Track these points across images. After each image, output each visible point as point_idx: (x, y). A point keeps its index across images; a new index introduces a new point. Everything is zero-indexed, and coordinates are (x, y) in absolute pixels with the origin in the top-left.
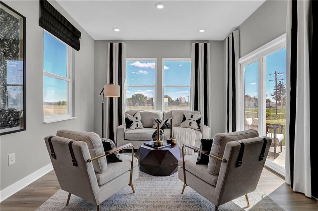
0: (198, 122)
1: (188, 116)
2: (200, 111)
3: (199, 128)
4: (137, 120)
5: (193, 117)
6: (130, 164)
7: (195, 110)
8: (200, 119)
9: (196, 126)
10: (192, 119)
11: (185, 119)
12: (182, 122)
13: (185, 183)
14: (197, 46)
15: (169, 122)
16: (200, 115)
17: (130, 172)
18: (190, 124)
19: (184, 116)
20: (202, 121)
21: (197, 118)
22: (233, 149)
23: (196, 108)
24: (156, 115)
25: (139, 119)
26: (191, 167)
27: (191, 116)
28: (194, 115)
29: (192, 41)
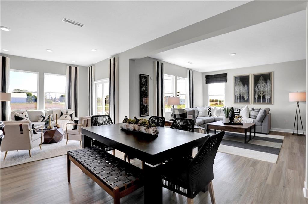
0: (71, 115)
1: (64, 112)
2: (72, 109)
3: (72, 119)
4: (26, 117)
5: (68, 113)
6: (41, 134)
7: (68, 109)
8: (72, 114)
9: (70, 118)
10: (67, 114)
11: (62, 114)
12: (61, 116)
13: (68, 139)
14: (70, 68)
15: (51, 117)
16: (72, 111)
17: (40, 138)
18: (66, 117)
19: (61, 112)
20: (74, 115)
21: (71, 113)
22: (85, 121)
23: (69, 107)
24: (41, 112)
25: (28, 116)
26: (70, 131)
27: (66, 112)
28: (69, 112)
29: (67, 64)
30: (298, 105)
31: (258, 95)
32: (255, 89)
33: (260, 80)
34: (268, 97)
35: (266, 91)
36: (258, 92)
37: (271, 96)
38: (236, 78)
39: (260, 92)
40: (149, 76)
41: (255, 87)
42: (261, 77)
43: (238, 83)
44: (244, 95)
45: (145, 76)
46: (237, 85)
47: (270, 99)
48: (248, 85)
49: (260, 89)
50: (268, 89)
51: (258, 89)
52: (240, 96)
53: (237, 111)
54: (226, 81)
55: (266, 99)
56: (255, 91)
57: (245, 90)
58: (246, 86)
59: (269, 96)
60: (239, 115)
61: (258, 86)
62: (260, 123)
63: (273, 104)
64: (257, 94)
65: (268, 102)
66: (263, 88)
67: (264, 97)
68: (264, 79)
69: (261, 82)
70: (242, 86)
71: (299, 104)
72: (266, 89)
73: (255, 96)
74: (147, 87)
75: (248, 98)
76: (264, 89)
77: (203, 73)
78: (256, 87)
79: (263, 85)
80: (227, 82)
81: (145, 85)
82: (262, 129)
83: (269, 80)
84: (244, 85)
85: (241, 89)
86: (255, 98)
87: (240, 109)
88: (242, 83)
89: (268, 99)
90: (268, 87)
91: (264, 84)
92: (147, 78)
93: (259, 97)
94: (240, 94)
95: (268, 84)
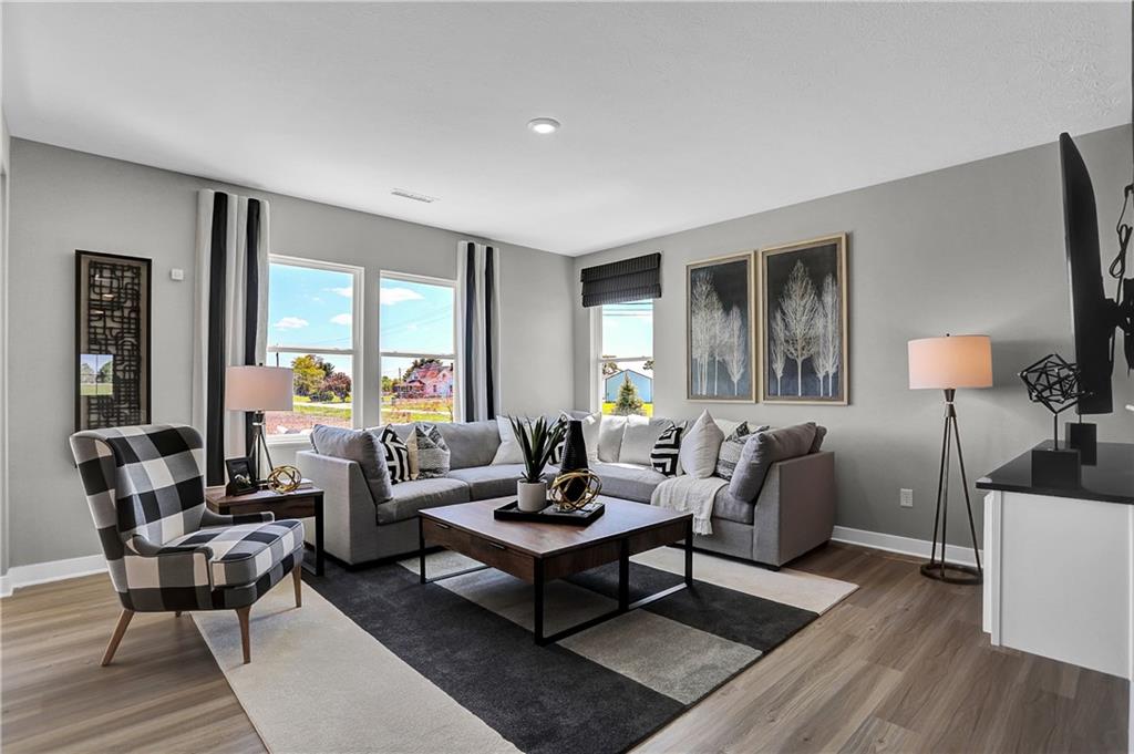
30: (952, 407)
31: (783, 359)
32: (774, 325)
33: (794, 280)
34: (826, 367)
35: (817, 337)
36: (787, 341)
37: (841, 362)
38: (695, 274)
39: (794, 342)
40: (149, 262)
41: (771, 318)
42: (799, 264)
43: (703, 302)
44: (727, 358)
45: (126, 262)
46: (700, 309)
47: (836, 376)
48: (742, 304)
49: (792, 324)
50: (825, 327)
51: (786, 326)
52: (711, 363)
53: (669, 437)
54: (656, 290)
55: (821, 376)
56: (771, 338)
57: (731, 336)
58: (735, 311)
59: (831, 361)
60: (675, 458)
61: (784, 313)
62: (745, 508)
63: (849, 403)
64: (780, 349)
65: (826, 394)
66: (804, 318)
67: (809, 368)
68: (811, 276)
69: (796, 288)
70: (718, 314)
71: (957, 402)
72: (820, 323)
73: (770, 362)
74: (138, 320)
75: (742, 370)
76: (810, 324)
77: (572, 260)
78: (779, 316)
79: (804, 307)
80: (660, 296)
81: (121, 308)
82: (755, 541)
83: (829, 280)
84: (727, 309)
85: (716, 328)
86: (771, 373)
87: (680, 431)
88: (721, 297)
89: (826, 376)
90: (826, 316)
91: (809, 300)
92: (138, 275)
93: (790, 365)
94: (712, 355)
95: (828, 299)
